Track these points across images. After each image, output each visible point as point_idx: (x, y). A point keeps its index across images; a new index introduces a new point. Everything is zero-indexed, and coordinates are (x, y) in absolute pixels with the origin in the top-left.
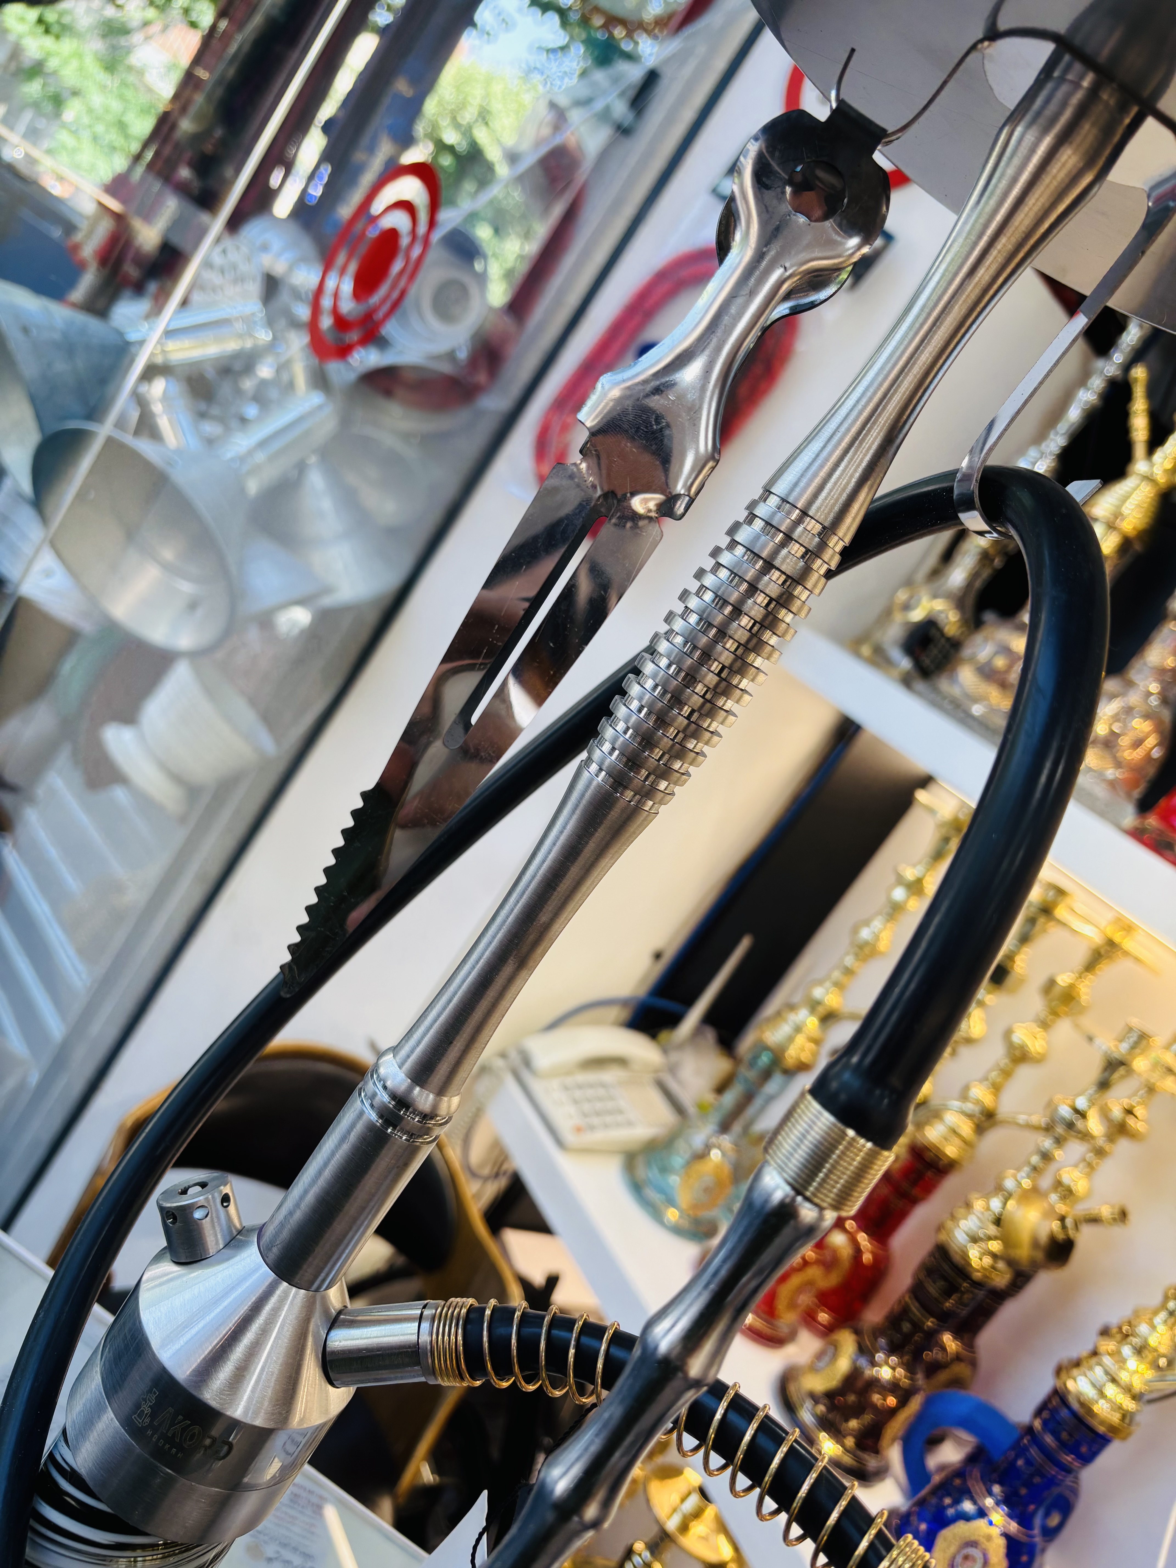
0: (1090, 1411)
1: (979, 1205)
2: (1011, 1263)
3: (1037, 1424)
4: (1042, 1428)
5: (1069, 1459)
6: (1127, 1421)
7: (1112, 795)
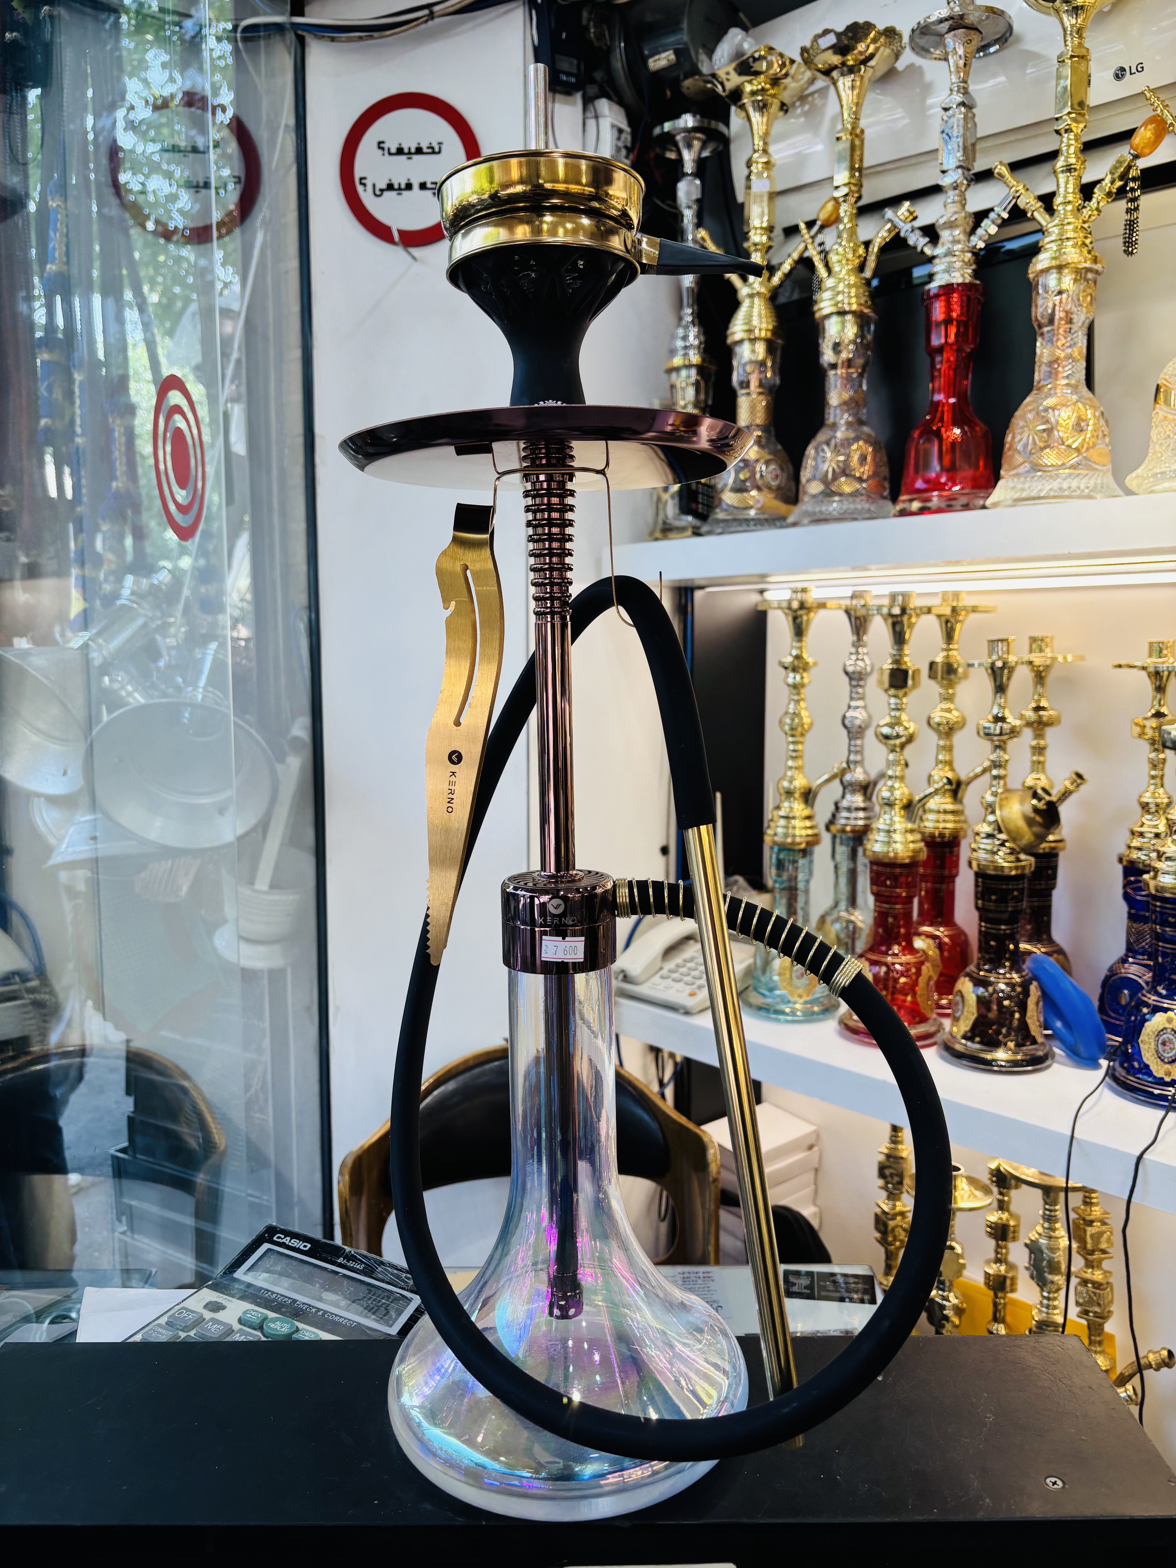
2: (1025, 849)
7: (873, 503)
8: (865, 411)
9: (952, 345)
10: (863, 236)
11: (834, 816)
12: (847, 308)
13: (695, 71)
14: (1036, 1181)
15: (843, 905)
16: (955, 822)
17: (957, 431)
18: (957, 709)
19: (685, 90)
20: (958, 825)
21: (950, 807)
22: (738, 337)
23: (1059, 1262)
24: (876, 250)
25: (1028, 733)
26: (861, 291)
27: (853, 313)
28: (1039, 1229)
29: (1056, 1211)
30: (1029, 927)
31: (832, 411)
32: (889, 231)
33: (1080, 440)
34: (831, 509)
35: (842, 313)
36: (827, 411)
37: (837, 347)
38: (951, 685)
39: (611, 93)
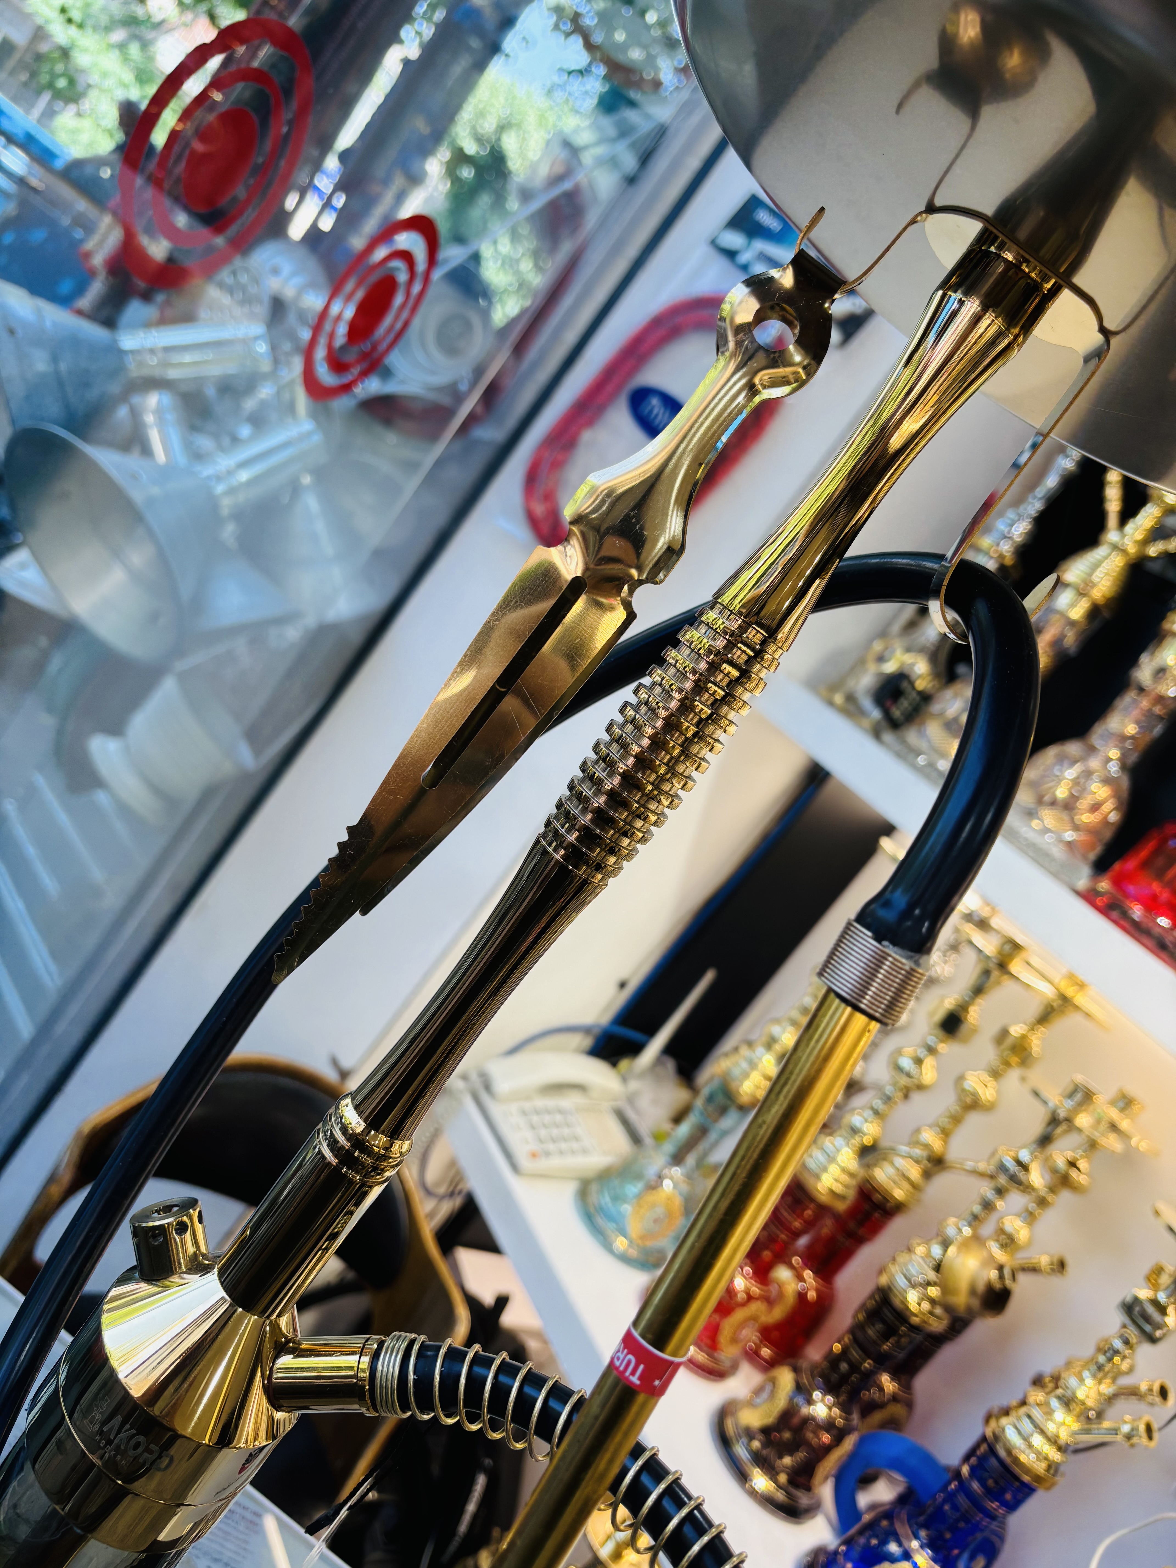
0: (1016, 1460)
1: (920, 1250)
2: (948, 1309)
3: (965, 1470)
4: (969, 1475)
5: (994, 1506)
6: (1052, 1471)
7: (1071, 859)
8: (1136, 757)
16: (908, 1194)
18: (995, 1091)
20: (908, 1200)
21: (916, 1178)
22: (1069, 577)
31: (1102, 732)
34: (1022, 830)
36: (1097, 728)
37: (1160, 673)
38: (1009, 1063)
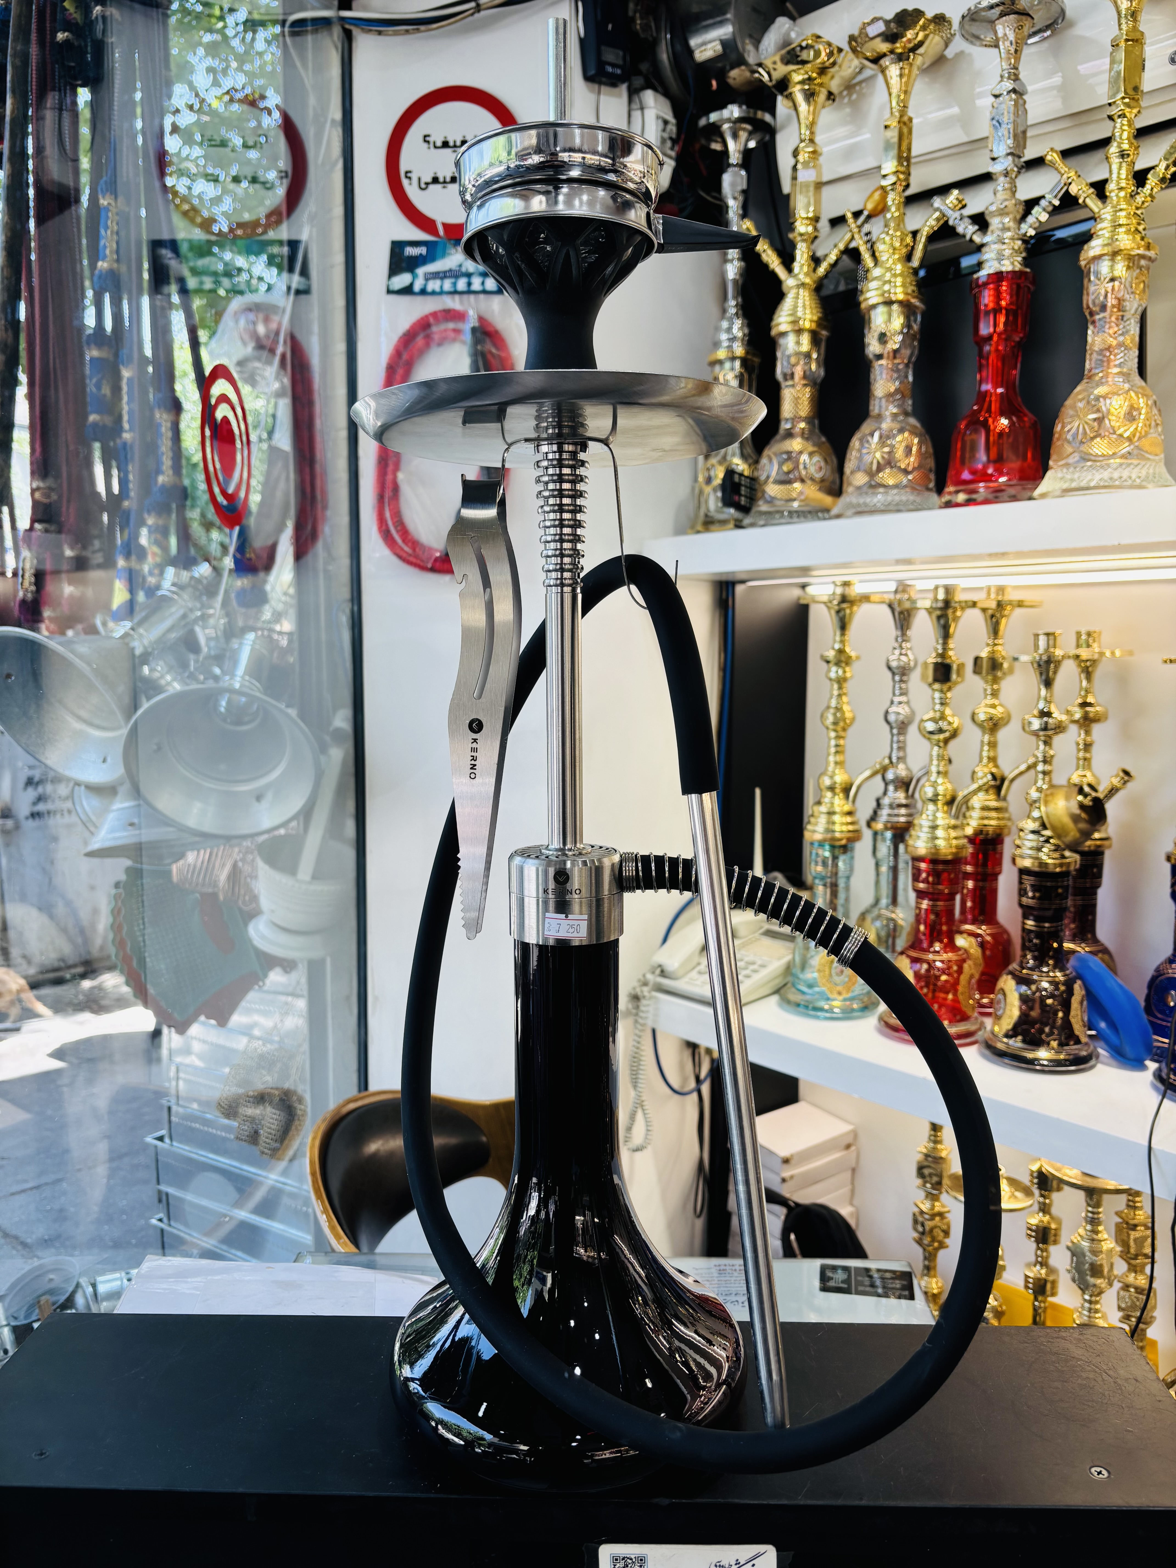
1: (1028, 825)
7: (918, 494)
8: (910, 402)
9: (999, 334)
10: (911, 226)
11: (875, 813)
12: (894, 299)
13: (741, 61)
14: (1079, 1183)
15: (884, 902)
16: (998, 819)
17: (1004, 422)
18: (1001, 705)
19: (731, 81)
20: (1002, 823)
21: (994, 804)
22: (783, 328)
23: (1101, 1266)
24: (923, 240)
25: (1073, 729)
26: (908, 280)
27: (900, 302)
28: (1081, 1231)
29: (1099, 1213)
30: (1073, 926)
31: (877, 402)
32: (938, 220)
33: (1132, 429)
34: (875, 500)
35: (889, 303)
36: (872, 402)
37: (883, 338)
38: (996, 680)
39: (656, 84)
